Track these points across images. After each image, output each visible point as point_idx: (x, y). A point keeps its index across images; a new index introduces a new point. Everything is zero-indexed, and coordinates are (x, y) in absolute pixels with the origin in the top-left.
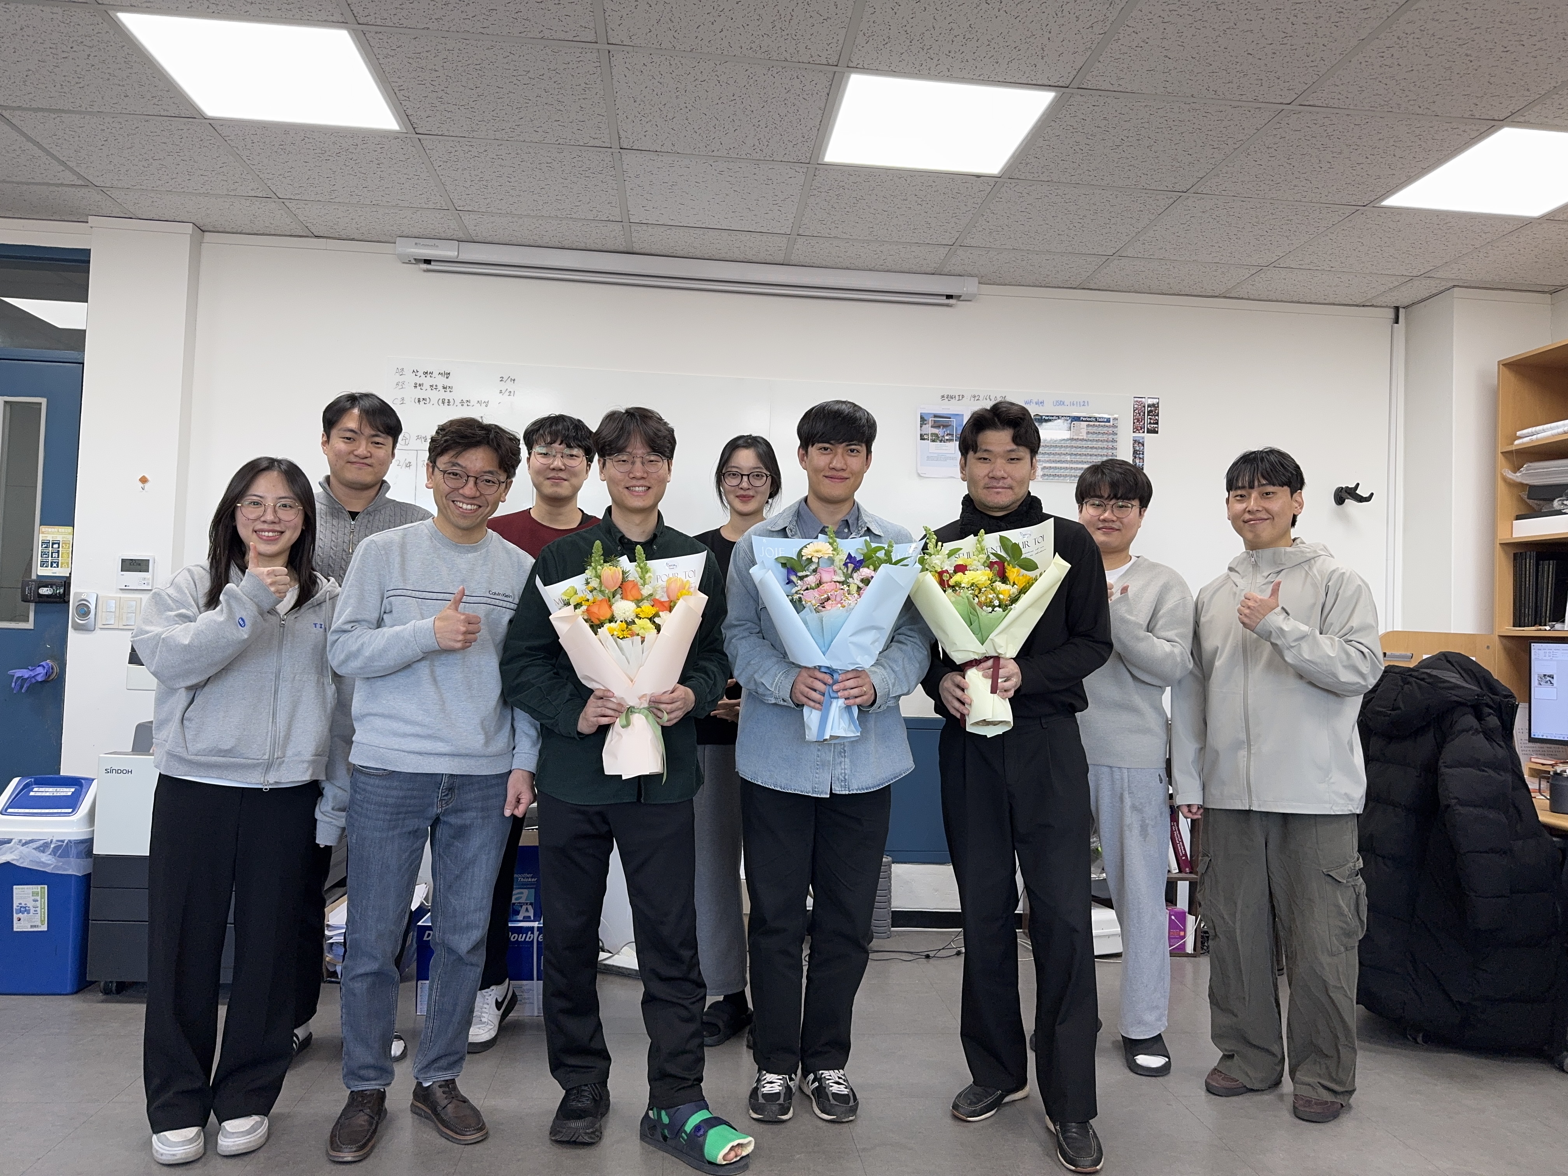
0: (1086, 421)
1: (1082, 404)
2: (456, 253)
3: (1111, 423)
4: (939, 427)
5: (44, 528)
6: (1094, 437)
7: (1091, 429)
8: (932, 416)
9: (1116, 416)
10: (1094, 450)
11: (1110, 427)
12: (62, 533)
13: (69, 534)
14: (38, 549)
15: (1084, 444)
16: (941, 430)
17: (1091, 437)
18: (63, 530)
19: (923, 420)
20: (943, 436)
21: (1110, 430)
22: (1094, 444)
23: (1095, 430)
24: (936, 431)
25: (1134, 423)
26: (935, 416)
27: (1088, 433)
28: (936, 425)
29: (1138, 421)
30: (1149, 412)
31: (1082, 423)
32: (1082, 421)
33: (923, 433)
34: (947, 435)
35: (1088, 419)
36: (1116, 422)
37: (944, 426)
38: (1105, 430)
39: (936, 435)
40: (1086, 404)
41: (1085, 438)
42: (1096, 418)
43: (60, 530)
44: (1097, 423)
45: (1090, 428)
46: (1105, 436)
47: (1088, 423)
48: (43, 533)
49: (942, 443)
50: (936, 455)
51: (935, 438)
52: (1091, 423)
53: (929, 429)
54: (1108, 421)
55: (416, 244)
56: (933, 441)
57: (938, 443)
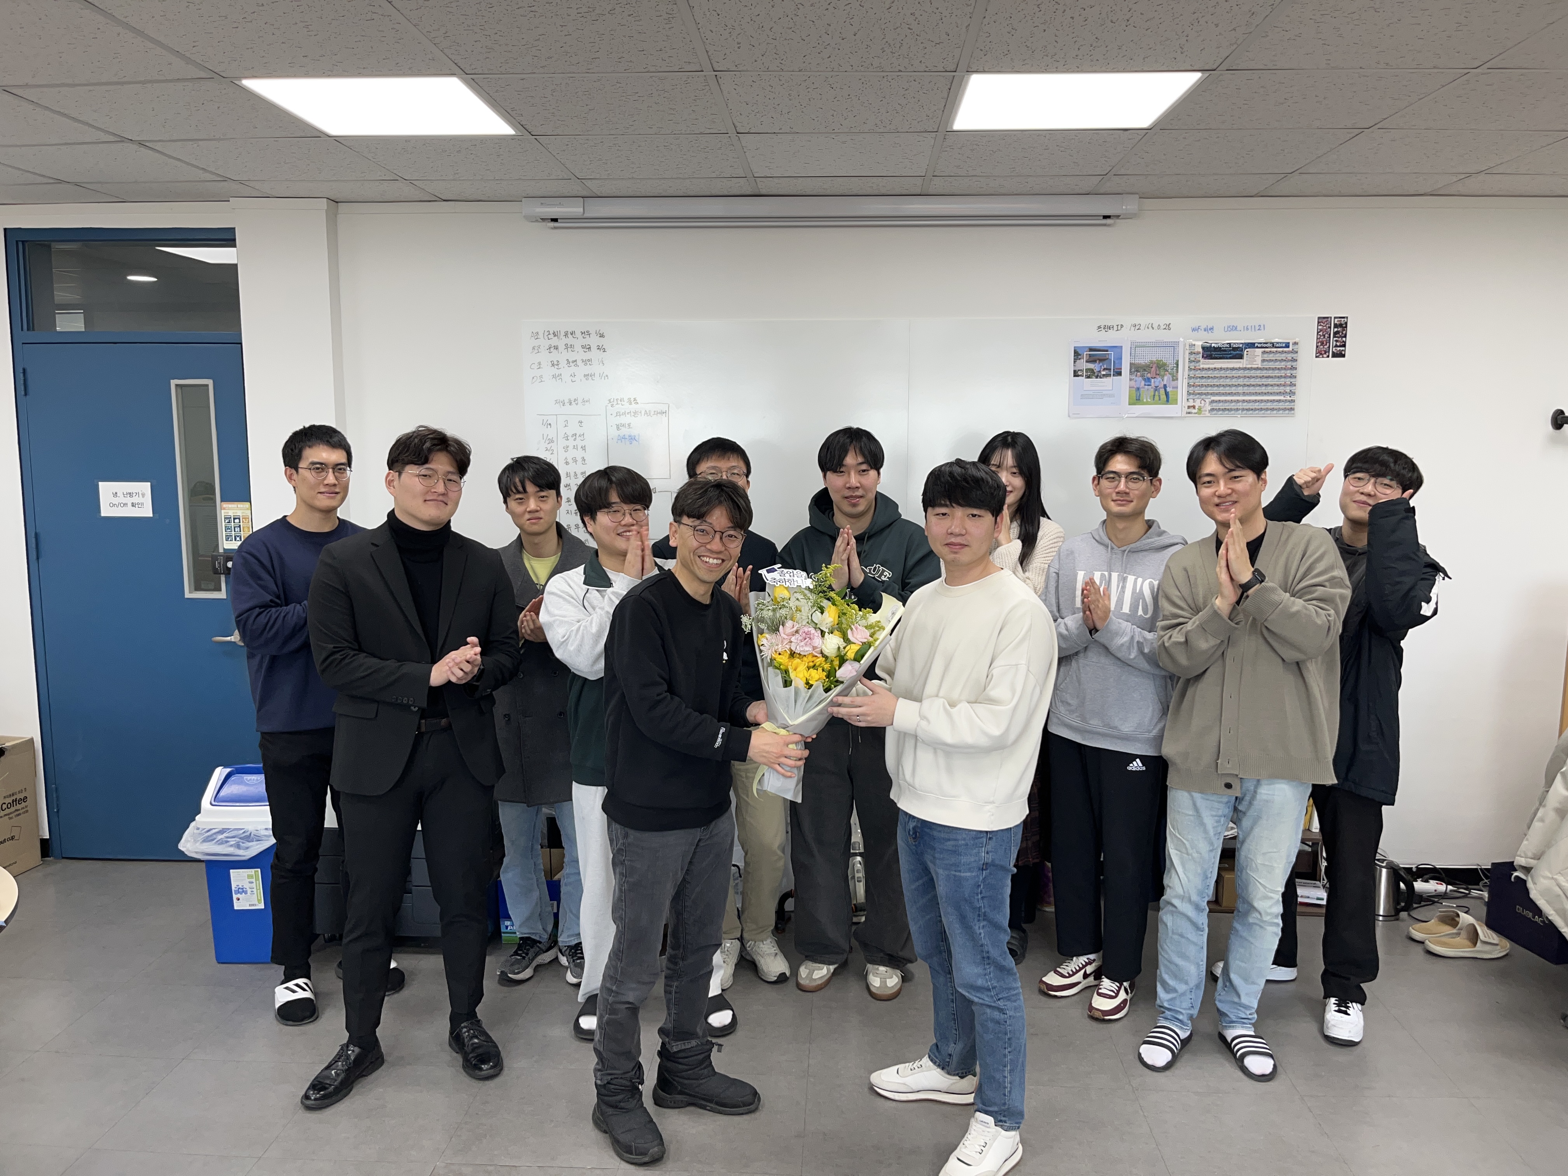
0: (1262, 347)
1: (1257, 328)
2: (582, 209)
3: (1290, 349)
4: (1094, 361)
5: (225, 505)
6: (1272, 365)
7: (1266, 357)
8: (1087, 349)
9: (1297, 340)
10: (1270, 380)
11: (1289, 352)
12: (241, 509)
13: (247, 509)
14: (222, 525)
15: (1258, 373)
16: (1096, 364)
17: (1267, 365)
18: (242, 506)
19: (1077, 354)
20: (1100, 371)
21: (1289, 356)
22: (1270, 373)
23: (1271, 357)
24: (1091, 366)
25: (1317, 347)
26: (1091, 349)
27: (1263, 361)
28: (1091, 360)
29: (1322, 343)
30: (1335, 333)
31: (1257, 349)
32: (1257, 347)
33: (1077, 369)
34: (1104, 369)
35: (1264, 345)
36: (1296, 346)
37: (1101, 360)
38: (1283, 356)
39: (1092, 371)
40: (1262, 327)
41: (1260, 366)
42: (1273, 343)
43: (239, 506)
44: (1275, 349)
45: (1265, 355)
46: (1283, 363)
47: (1263, 349)
48: (224, 509)
49: (1099, 379)
50: (1091, 393)
51: (1091, 374)
52: (1266, 350)
53: (1083, 365)
54: (1287, 346)
55: (542, 204)
56: (1088, 377)
57: (1094, 379)
